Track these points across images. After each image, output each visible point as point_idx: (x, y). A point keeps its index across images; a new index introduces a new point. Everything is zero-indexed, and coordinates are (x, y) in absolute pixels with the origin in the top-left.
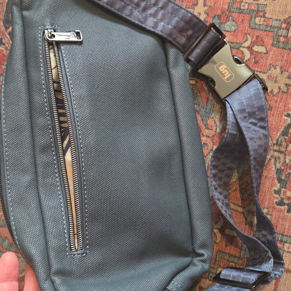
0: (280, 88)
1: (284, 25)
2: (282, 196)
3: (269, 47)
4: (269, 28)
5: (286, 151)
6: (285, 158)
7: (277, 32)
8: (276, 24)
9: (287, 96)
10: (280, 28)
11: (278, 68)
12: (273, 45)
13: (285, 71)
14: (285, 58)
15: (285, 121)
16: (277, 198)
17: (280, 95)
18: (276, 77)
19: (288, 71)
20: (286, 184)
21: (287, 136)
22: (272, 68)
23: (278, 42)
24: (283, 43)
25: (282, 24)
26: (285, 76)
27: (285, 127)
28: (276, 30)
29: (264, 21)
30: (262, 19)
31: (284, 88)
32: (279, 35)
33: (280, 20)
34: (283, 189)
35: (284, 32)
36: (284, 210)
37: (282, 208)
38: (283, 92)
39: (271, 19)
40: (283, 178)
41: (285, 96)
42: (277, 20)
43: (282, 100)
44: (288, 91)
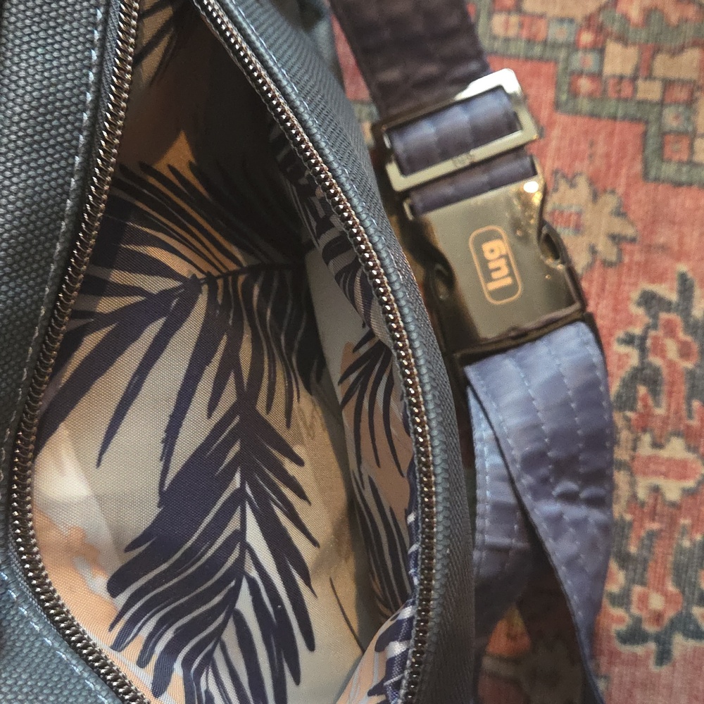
0: (593, 251)
1: (587, 38)
2: (635, 610)
3: (544, 113)
4: (537, 50)
5: (633, 458)
6: (633, 484)
7: (567, 60)
8: (559, 33)
9: (620, 275)
10: (573, 47)
11: (582, 183)
12: (557, 105)
13: (605, 191)
14: (601, 148)
15: (619, 360)
16: (621, 620)
17: (596, 275)
18: (579, 214)
19: (613, 192)
20: (645, 570)
21: (632, 409)
22: (563, 186)
23: (574, 94)
24: (591, 96)
25: (578, 33)
26: (607, 210)
27: (623, 380)
28: (562, 54)
29: (521, 25)
30: (514, 19)
31: (607, 250)
32: (572, 73)
33: (571, 21)
34: (637, 589)
35: (590, 61)
36: (648, 656)
37: (639, 650)
38: (607, 264)
39: (542, 16)
40: (633, 549)
41: (612, 275)
42: (561, 20)
43: (603, 290)
44: (620, 260)
